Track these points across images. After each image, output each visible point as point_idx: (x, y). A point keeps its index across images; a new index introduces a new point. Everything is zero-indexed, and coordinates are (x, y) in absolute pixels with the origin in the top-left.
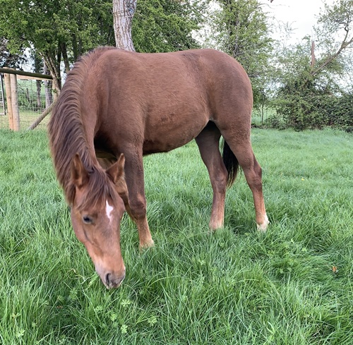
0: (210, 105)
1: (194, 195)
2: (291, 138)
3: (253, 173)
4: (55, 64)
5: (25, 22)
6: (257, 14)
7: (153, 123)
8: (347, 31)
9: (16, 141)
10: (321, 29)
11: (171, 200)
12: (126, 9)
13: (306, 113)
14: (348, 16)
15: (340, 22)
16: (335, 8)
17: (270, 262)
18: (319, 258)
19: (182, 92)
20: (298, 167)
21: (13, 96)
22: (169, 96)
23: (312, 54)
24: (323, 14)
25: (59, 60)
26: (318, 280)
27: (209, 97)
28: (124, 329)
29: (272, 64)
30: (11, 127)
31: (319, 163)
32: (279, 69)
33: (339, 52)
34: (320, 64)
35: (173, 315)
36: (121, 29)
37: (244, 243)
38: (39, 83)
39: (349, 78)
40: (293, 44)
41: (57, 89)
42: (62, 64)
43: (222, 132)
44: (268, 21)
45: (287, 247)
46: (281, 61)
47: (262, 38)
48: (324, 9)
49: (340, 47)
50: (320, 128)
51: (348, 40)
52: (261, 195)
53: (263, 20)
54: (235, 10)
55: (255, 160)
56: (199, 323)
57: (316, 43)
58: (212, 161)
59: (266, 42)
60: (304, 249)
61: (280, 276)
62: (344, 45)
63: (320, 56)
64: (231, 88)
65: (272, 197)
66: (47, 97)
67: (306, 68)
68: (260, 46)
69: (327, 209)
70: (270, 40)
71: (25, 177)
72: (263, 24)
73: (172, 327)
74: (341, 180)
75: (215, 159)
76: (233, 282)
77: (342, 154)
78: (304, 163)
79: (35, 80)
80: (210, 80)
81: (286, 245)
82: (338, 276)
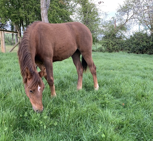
0: (77, 43)
1: (71, 77)
2: (107, 56)
3: (93, 68)
4: (19, 27)
5: (7, 11)
6: (94, 9)
7: (56, 49)
8: (128, 15)
9: (4, 56)
10: (118, 14)
11: (63, 79)
12: (46, 7)
13: (113, 46)
14: (128, 10)
15: (125, 12)
16: (124, 6)
17: (100, 102)
18: (118, 100)
19: (67, 38)
20: (110, 66)
21: (3, 39)
22: (62, 40)
23: (115, 24)
24: (119, 9)
25: (20, 26)
26: (117, 108)
27: (77, 40)
28: (45, 127)
29: (100, 28)
30: (2, 51)
31: (118, 65)
32: (103, 30)
33: (125, 23)
34: (118, 27)
35: (63, 122)
36: (43, 14)
37: (90, 95)
38: (13, 35)
39: (129, 33)
40: (108, 20)
41: (20, 37)
42: (22, 27)
43: (81, 53)
44: (99, 12)
45: (106, 96)
46: (104, 26)
47: (96, 18)
48: (119, 7)
49: (125, 21)
50: (118, 51)
51: (128, 19)
52: (96, 77)
53: (97, 11)
54: (86, 7)
55: (93, 64)
56: (73, 125)
57: (116, 20)
58: (77, 64)
59: (98, 19)
60: (112, 97)
61: (103, 107)
62: (127, 20)
63: (118, 25)
64: (84, 37)
65: (100, 77)
66: (16, 40)
67: (113, 29)
68: (95, 21)
69: (120, 82)
70: (99, 18)
71: (8, 70)
72: (97, 12)
73: (63, 126)
74: (126, 71)
75: (79, 63)
76: (86, 109)
77: (126, 61)
78: (112, 65)
79: (11, 33)
80: (77, 34)
81: (105, 95)
82: (125, 107)
